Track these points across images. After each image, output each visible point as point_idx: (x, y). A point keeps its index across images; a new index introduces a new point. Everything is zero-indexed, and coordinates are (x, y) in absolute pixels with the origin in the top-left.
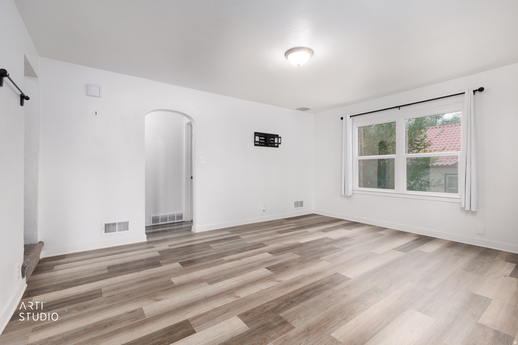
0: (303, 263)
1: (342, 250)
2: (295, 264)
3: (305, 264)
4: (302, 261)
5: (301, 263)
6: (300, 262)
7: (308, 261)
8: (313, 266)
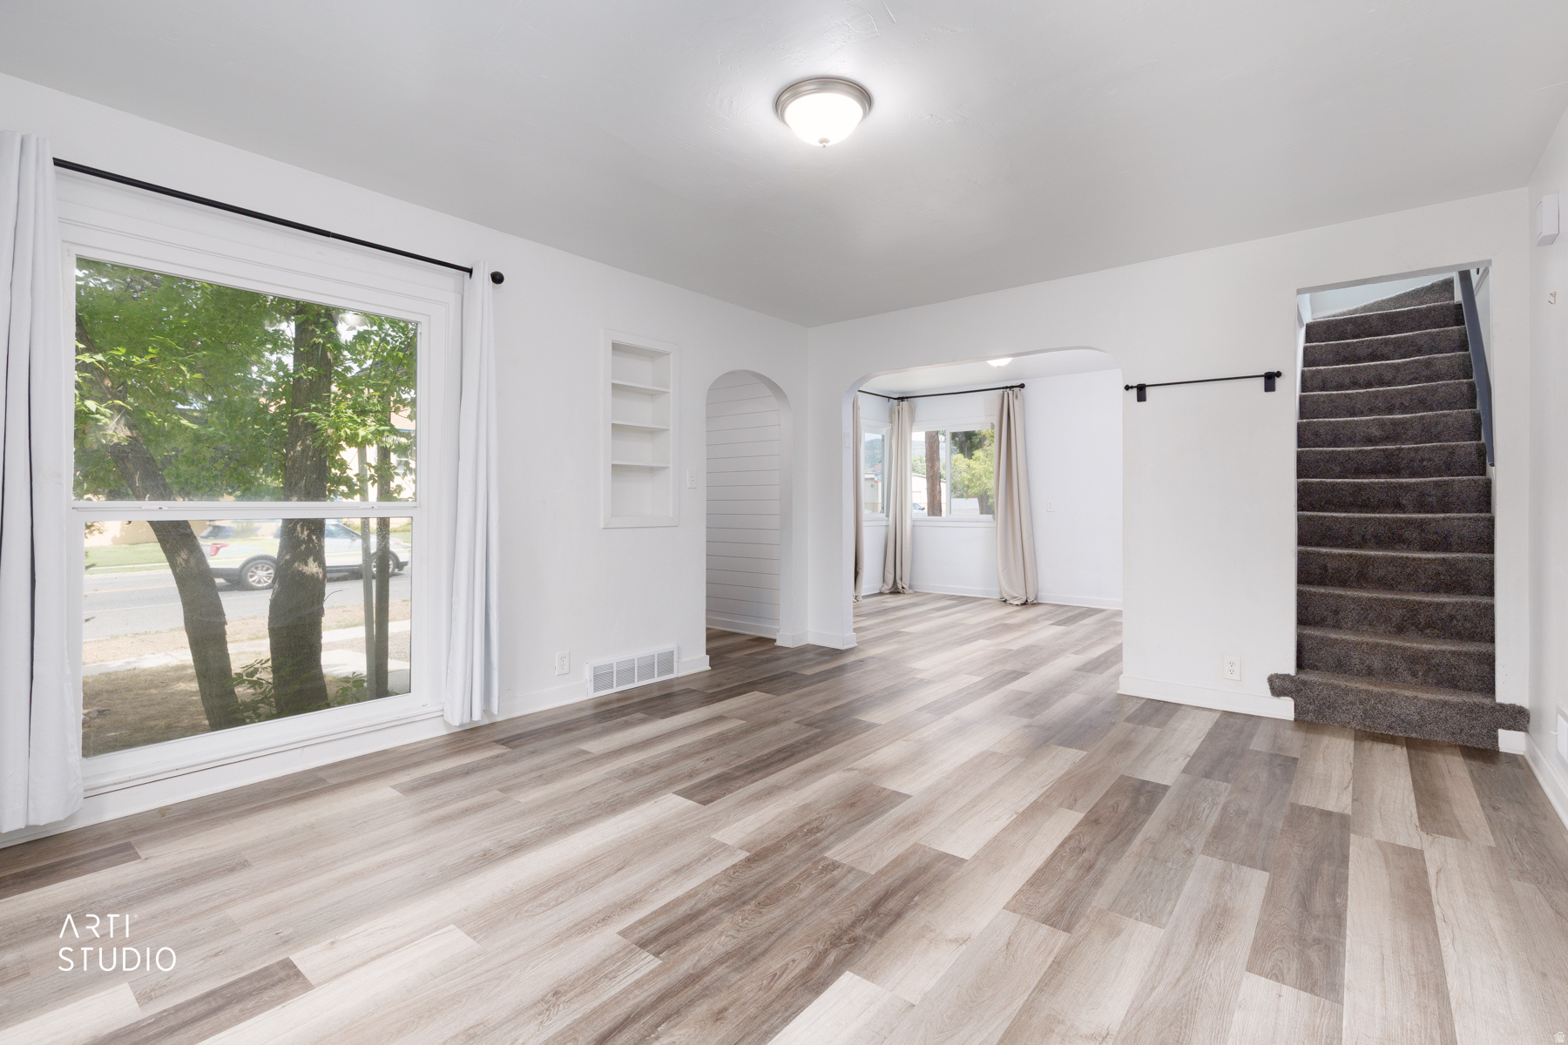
0: (807, 827)
1: (623, 933)
2: (832, 820)
3: (799, 824)
4: (810, 831)
5: (814, 825)
6: (818, 830)
7: (792, 837)
8: (773, 820)
